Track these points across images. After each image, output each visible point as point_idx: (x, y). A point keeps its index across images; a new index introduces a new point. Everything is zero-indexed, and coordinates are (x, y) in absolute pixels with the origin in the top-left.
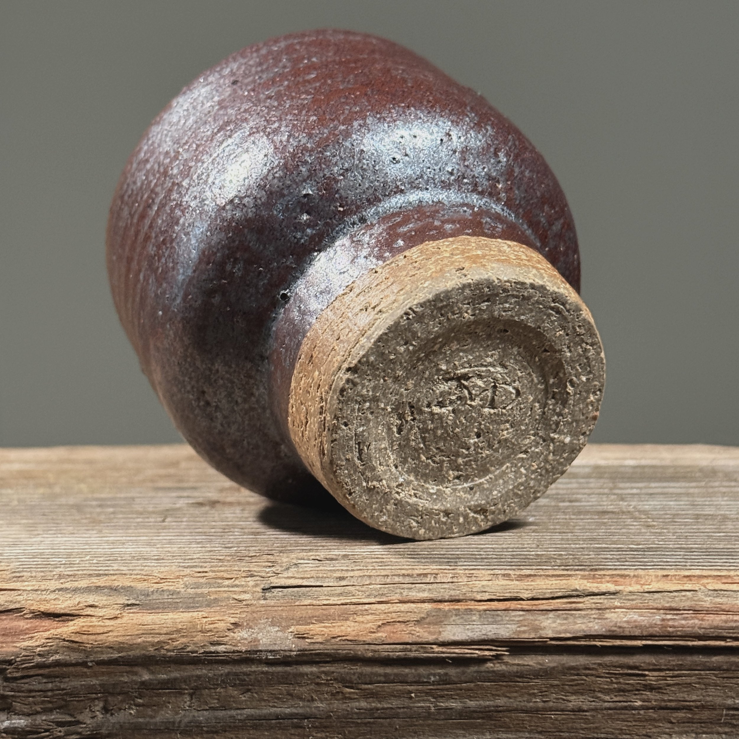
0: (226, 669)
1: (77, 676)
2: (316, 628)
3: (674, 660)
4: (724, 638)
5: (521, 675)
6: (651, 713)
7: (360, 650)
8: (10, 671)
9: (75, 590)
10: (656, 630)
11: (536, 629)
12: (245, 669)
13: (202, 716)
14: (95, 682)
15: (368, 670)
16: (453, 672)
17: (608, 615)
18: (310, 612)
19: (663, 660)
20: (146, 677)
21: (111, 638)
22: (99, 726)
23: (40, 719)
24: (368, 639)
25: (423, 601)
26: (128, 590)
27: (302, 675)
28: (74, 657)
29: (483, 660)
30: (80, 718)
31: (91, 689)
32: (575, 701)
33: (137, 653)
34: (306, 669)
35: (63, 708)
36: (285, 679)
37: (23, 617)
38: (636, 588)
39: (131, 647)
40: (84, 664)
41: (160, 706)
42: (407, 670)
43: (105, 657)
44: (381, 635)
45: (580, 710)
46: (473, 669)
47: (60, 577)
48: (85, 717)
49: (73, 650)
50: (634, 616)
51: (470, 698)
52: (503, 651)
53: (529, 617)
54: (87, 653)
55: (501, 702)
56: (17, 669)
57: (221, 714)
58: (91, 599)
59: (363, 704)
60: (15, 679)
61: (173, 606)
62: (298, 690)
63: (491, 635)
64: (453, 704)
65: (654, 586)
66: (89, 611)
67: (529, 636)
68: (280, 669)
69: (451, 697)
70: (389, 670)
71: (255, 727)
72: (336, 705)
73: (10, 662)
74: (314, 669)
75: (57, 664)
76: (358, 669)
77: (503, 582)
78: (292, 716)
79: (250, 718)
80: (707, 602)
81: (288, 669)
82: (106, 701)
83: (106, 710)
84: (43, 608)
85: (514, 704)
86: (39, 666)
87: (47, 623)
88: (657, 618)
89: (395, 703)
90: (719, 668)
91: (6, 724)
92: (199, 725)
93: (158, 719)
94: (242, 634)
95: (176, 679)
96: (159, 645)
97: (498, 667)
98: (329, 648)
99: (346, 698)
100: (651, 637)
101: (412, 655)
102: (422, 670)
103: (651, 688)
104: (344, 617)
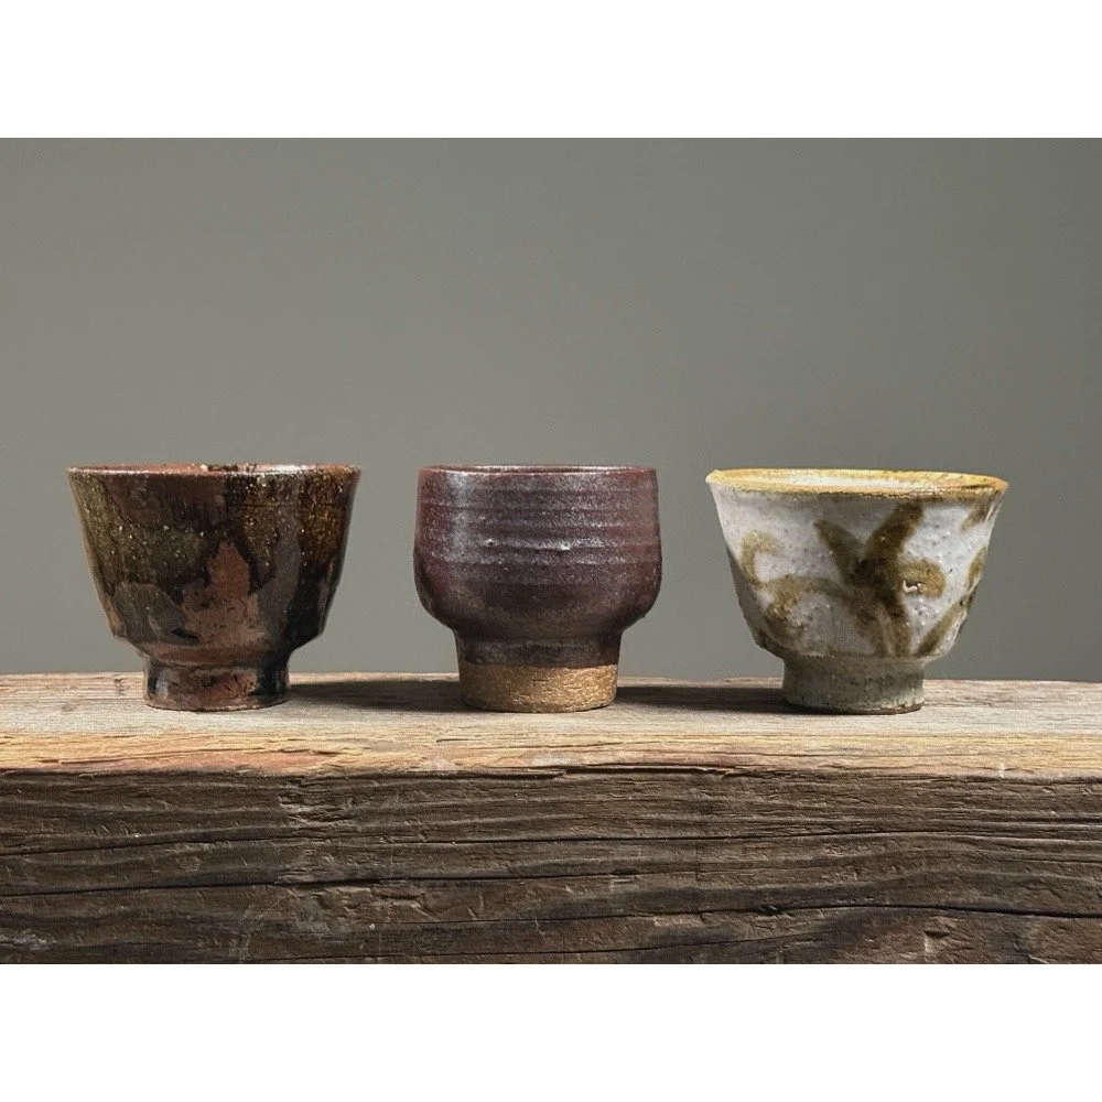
0: (418, 781)
1: (341, 784)
2: (467, 760)
3: (649, 776)
4: (673, 765)
5: (572, 784)
6: (637, 803)
7: (490, 771)
8: (304, 782)
9: (336, 740)
10: (641, 761)
11: (581, 760)
12: (430, 781)
13: (405, 806)
14: (349, 787)
15: (494, 781)
16: (538, 782)
17: (617, 753)
18: (463, 752)
19: (644, 776)
20: (376, 785)
21: (358, 765)
22: (350, 811)
23: (318, 807)
24: (495, 765)
25: (522, 747)
26: (365, 740)
27: (460, 784)
28: (338, 774)
29: (552, 777)
30: (340, 807)
31: (346, 792)
32: (599, 797)
33: (372, 772)
34: (461, 781)
35: (331, 801)
36: (450, 787)
37: (309, 754)
38: (630, 741)
39: (369, 769)
40: (344, 778)
41: (383, 800)
42: (513, 782)
43: (354, 774)
44: (501, 763)
45: (602, 802)
46: (548, 781)
47: (326, 734)
48: (343, 807)
49: (338, 770)
50: (629, 754)
51: (546, 796)
52: (563, 771)
53: (577, 755)
54: (343, 771)
55: (562, 798)
56: (307, 781)
57: (416, 805)
58: (346, 745)
59: (490, 799)
60: (305, 786)
61: (390, 749)
62: (457, 792)
63: (558, 764)
64: (536, 799)
65: (639, 740)
66: (345, 751)
67: (577, 764)
68: (447, 781)
69: (536, 796)
70: (504, 782)
71: (434, 812)
72: (477, 800)
73: (303, 777)
74: (466, 781)
75: (329, 778)
76: (489, 781)
77: (562, 738)
78: (453, 806)
79: (431, 807)
80: (666, 748)
81: (452, 781)
82: (354, 798)
83: (353, 802)
84: (320, 749)
85: (567, 799)
86: (319, 779)
87: (323, 757)
88: (641, 755)
89: (507, 799)
90: (671, 780)
91: (300, 810)
92: (403, 810)
93: (382, 807)
94: (426, 763)
95: (392, 787)
96: (384, 769)
97: (561, 780)
98: (473, 770)
99: (482, 796)
100: (638, 764)
101: (517, 773)
102: (522, 782)
103: (638, 791)
104: (481, 755)
